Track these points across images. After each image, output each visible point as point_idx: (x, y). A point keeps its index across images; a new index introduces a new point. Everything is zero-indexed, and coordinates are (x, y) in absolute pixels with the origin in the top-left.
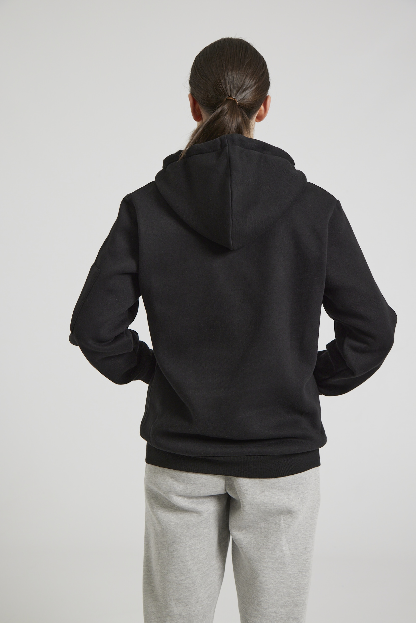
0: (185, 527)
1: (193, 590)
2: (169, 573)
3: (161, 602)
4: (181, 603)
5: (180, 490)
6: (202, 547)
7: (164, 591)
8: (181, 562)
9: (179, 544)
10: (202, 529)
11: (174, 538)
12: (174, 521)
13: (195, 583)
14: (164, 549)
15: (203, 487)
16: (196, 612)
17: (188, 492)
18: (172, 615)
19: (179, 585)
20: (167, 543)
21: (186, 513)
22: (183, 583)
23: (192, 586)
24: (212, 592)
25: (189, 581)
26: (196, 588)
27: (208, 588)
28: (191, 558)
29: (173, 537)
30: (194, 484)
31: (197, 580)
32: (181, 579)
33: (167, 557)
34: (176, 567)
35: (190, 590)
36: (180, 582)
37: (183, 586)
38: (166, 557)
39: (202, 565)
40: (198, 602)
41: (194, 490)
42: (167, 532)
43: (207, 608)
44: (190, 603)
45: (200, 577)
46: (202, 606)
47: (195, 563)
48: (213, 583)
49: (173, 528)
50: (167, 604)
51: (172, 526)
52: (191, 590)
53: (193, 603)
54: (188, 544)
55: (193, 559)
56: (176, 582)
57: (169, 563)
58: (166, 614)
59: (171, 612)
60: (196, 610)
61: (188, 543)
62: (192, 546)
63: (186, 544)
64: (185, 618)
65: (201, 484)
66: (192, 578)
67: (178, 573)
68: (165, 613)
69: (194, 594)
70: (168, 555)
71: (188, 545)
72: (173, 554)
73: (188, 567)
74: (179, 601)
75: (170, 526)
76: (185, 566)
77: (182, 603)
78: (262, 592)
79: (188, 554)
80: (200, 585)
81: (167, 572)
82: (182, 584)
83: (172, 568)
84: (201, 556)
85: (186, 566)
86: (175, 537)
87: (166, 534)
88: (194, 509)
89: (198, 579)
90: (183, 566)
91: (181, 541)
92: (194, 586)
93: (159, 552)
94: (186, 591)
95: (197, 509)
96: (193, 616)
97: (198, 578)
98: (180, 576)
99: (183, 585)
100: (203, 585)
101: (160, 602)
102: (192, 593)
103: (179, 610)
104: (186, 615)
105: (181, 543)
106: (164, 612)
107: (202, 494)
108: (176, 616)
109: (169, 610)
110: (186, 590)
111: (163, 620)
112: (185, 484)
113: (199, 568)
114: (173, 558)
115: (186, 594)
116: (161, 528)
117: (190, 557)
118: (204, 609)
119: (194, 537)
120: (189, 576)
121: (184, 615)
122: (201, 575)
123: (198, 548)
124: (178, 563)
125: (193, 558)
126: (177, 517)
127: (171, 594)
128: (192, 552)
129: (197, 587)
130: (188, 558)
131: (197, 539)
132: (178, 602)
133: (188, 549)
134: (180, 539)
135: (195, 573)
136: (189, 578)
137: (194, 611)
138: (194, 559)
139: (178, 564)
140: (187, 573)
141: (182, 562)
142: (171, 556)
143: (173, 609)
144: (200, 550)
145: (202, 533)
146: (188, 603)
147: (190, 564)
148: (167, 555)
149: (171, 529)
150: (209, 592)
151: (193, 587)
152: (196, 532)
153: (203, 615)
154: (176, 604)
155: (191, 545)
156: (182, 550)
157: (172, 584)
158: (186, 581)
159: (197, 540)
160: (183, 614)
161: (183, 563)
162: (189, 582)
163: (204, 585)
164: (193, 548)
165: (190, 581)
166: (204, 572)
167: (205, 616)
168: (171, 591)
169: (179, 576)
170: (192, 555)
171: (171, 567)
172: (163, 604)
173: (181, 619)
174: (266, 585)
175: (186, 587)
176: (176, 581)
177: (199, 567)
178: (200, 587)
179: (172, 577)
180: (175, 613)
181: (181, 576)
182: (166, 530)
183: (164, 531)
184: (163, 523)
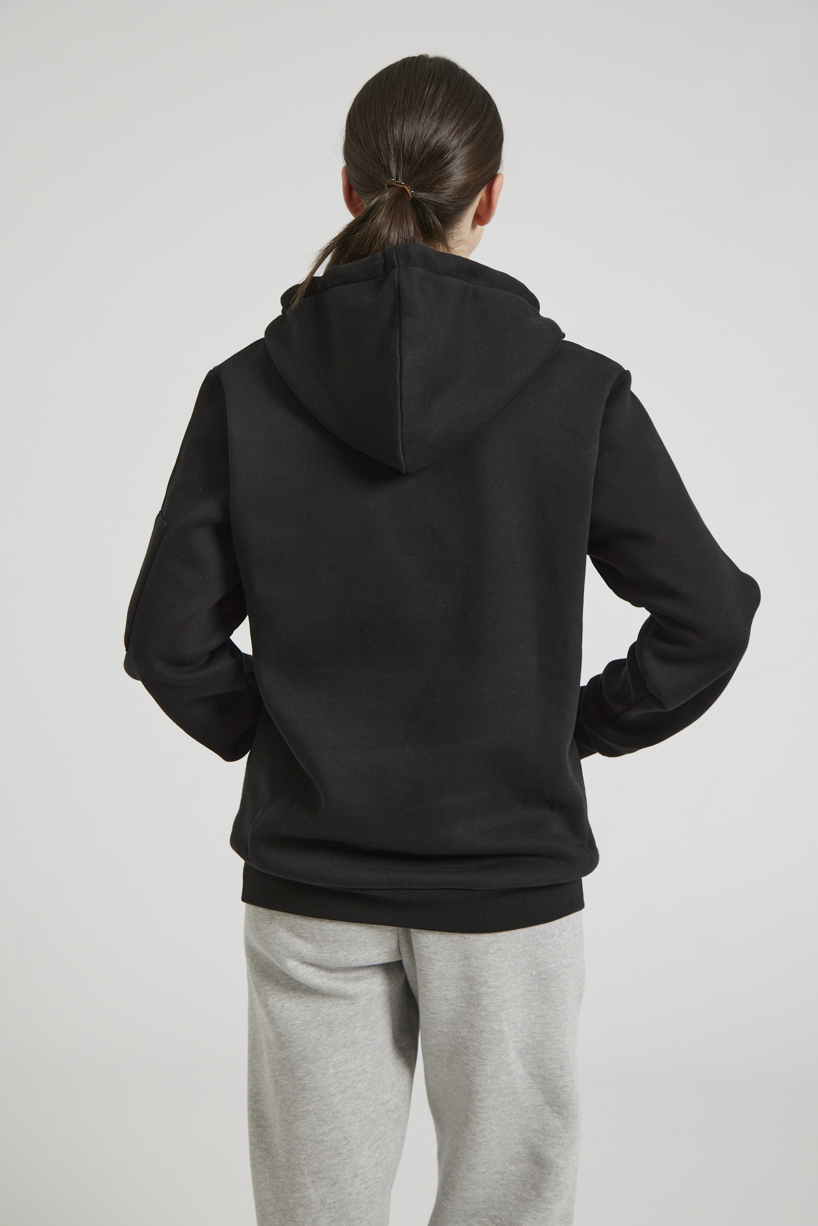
0: (325, 1027)
1: (346, 1152)
2: (298, 1121)
3: (283, 1180)
4: (323, 1179)
5: (309, 953)
6: (360, 1066)
7: (290, 1157)
8: (319, 1098)
9: (315, 1062)
10: (358, 1029)
11: (303, 1050)
12: (301, 1017)
13: (350, 1139)
14: (285, 1075)
15: (352, 945)
16: (354, 1196)
17: (325, 957)
18: (307, 1203)
19: (318, 1143)
20: (289, 1061)
21: (324, 1000)
22: (325, 1139)
23: (344, 1145)
24: (382, 1155)
25: (337, 1135)
26: (352, 1149)
27: (375, 1147)
28: (338, 1089)
29: (302, 1048)
30: (334, 941)
31: (354, 1132)
32: (321, 1132)
33: (291, 1089)
34: (311, 1108)
35: (340, 1154)
36: (319, 1138)
37: (325, 1145)
38: (289, 1089)
39: (363, 1103)
40: (356, 1176)
41: (336, 952)
42: (289, 1040)
43: (375, 1186)
44: (341, 1179)
45: (358, 1125)
46: (366, 1182)
47: (348, 1099)
48: (384, 1137)
49: (300, 1032)
50: (296, 1182)
51: (298, 1027)
52: (341, 1152)
53: (347, 1178)
54: (331, 1061)
55: (343, 1091)
56: (311, 1138)
57: (295, 1101)
58: (294, 1203)
59: (304, 1198)
60: (354, 1192)
61: (331, 1059)
62: (340, 1065)
63: (328, 1062)
64: (333, 1208)
65: (348, 940)
66: (343, 1128)
67: (315, 1120)
68: (293, 1201)
69: (349, 1160)
70: (293, 1085)
71: (331, 1064)
72: (304, 1082)
73: (334, 1107)
74: (321, 1176)
75: (294, 1027)
76: (327, 1105)
77: (326, 1179)
78: (475, 1148)
79: (332, 1082)
80: (359, 1141)
81: (293, 1118)
82: (324, 1141)
83: (302, 1110)
84: (360, 1085)
85: (330, 1106)
86: (306, 1050)
87: (287, 1045)
88: (341, 990)
89: (355, 1130)
90: (325, 1105)
91: (318, 1057)
92: (346, 1145)
93: (277, 1081)
94: (333, 1155)
95: (347, 990)
96: (349, 1205)
97: (356, 1128)
98: (319, 1127)
99: (326, 1143)
100: (366, 1141)
101: (281, 1180)
102: (345, 1159)
103: (320, 1193)
104: (335, 1203)
105: (317, 1059)
106: (290, 1199)
107: (353, 961)
108: (314, 1206)
109: (300, 1194)
110: (331, 1154)
111: (289, 1215)
112: (316, 943)
113: (356, 1109)
114: (303, 1090)
115: (332, 1162)
116: (277, 1032)
117: (337, 1087)
118: (369, 1188)
119: (343, 1048)
120: (337, 1125)
121: (330, 1203)
122: (360, 1121)
123: (352, 1068)
124: (313, 1100)
125: (343, 1089)
126: (306, 1008)
127: (303, 1162)
128: (340, 1078)
129: (353, 1147)
130: (334, 1089)
131: (349, 1050)
132: (318, 1177)
133: (331, 1071)
134: (315, 1052)
135: (348, 1118)
136: (337, 1129)
137: (350, 1194)
138: (345, 1090)
139: (314, 1102)
140: (332, 1119)
141: (321, 1097)
142: (300, 1087)
143: (308, 1193)
144: (356, 1072)
145: (359, 1038)
146: (337, 1179)
147: (337, 1101)
148: (291, 1084)
149: (296, 1034)
150: (377, 1155)
151: (346, 1147)
152: (347, 1038)
153: (367, 1201)
154: (313, 1181)
155: (339, 1063)
156: (321, 1074)
157: (304, 1143)
158: (331, 1136)
159: (350, 1052)
160: (329, 1201)
161: (324, 1100)
162: (337, 1138)
163: (368, 1141)
164: (342, 1068)
165: (340, 1135)
166: (366, 1116)
167: (372, 1203)
168: (302, 1157)
169: (317, 1126)
170: (341, 1084)
171: (300, 1109)
172: (288, 1182)
173: (325, 1211)
174: (483, 1137)
175: (332, 1147)
176: (312, 1135)
177: (356, 1107)
178: (360, 1146)
179: (303, 1129)
180: (312, 1199)
181: (321, 1126)
182: (287, 1037)
183: (282, 1038)
184: (280, 1023)
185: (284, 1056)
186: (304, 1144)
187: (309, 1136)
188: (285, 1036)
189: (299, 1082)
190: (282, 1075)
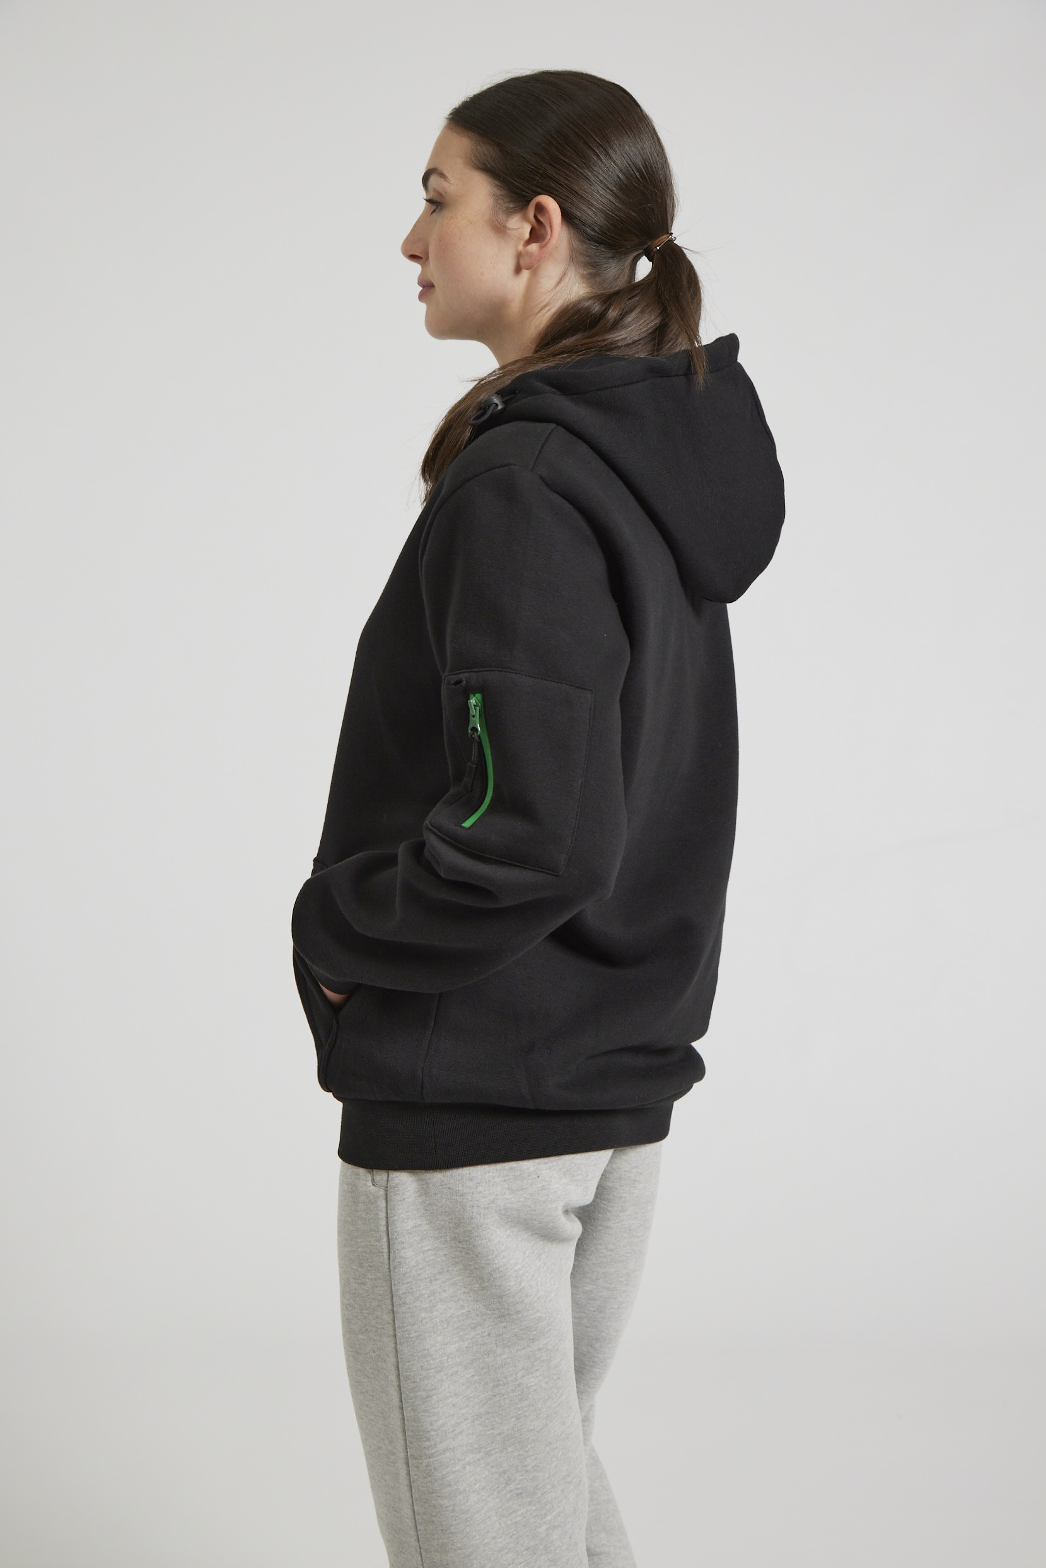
182: (548, 1319)
183: (542, 1323)
184: (539, 1305)
185: (540, 1346)
186: (555, 1448)
187: (561, 1435)
188: (546, 1318)
189: (555, 1371)
190: (532, 1373)
